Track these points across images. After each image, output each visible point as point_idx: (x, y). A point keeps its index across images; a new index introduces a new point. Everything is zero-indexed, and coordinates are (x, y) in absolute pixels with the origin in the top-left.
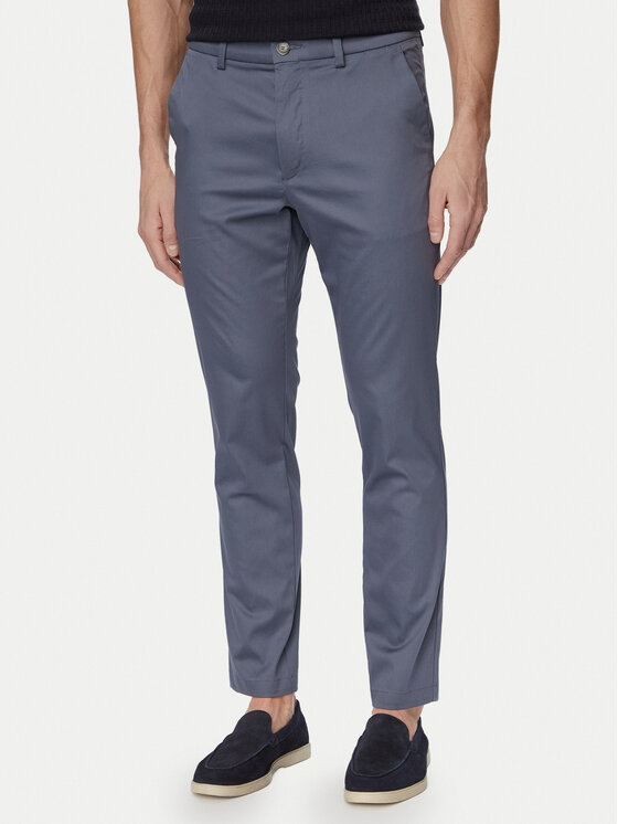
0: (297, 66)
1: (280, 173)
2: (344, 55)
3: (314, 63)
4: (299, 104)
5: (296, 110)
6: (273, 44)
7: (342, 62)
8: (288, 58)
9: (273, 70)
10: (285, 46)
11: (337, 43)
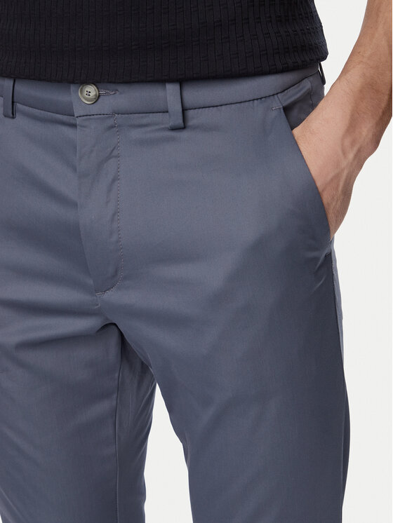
0: (110, 122)
1: (91, 282)
2: (184, 110)
3: (137, 119)
4: (114, 181)
5: (109, 190)
6: (73, 87)
7: (180, 121)
8: (95, 109)
9: (74, 126)
10: (91, 90)
11: (172, 90)
